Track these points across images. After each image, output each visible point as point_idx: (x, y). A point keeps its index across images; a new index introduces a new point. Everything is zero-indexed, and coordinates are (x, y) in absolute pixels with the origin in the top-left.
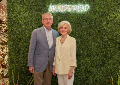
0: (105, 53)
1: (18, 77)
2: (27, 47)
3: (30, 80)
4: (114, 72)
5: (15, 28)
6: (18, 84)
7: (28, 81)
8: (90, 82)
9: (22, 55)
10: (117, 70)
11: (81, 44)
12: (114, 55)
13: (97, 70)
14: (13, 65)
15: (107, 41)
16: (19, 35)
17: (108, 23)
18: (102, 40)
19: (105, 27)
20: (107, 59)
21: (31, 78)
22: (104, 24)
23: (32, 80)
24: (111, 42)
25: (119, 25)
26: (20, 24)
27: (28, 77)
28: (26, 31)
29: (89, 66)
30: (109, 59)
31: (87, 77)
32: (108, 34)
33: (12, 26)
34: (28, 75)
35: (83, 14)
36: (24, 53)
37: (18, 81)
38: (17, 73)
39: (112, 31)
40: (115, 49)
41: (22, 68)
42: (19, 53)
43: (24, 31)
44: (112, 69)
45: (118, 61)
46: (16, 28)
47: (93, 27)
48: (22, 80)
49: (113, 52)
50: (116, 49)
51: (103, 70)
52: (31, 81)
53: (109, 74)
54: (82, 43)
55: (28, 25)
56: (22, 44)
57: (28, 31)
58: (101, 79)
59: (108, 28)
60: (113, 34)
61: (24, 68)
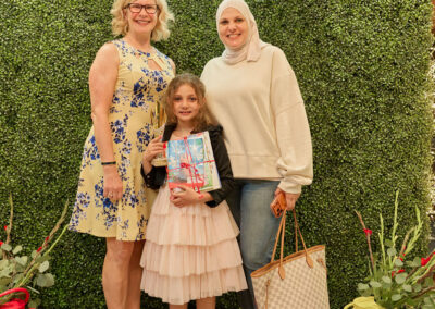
0: (336, 125)
1: (7, 216)
2: (42, 101)
3: (57, 228)
4: (368, 195)
7: (48, 232)
9: (24, 130)
12: (371, 132)
15: (346, 80)
16: (13, 52)
17: (350, 14)
18: (326, 77)
19: (338, 29)
20: (343, 148)
21: (61, 221)
22: (333, 16)
23: (62, 226)
24: (360, 86)
25: (388, 19)
26: (14, 11)
27: (48, 214)
28: (39, 37)
30: (351, 146)
32: (348, 54)
34: (48, 208)
36: (30, 124)
38: (5, 201)
39: (363, 42)
40: (374, 110)
41: (23, 183)
42: (11, 122)
43: (30, 37)
44: (361, 184)
45: (384, 154)
47: (295, 26)
48: (22, 227)
49: (367, 121)
50: (377, 110)
51: (328, 188)
52: (59, 231)
53: (352, 203)
55: (49, 14)
56: (23, 89)
57: (47, 39)
58: (321, 221)
59: (350, 33)
60: (367, 54)
61: (30, 181)
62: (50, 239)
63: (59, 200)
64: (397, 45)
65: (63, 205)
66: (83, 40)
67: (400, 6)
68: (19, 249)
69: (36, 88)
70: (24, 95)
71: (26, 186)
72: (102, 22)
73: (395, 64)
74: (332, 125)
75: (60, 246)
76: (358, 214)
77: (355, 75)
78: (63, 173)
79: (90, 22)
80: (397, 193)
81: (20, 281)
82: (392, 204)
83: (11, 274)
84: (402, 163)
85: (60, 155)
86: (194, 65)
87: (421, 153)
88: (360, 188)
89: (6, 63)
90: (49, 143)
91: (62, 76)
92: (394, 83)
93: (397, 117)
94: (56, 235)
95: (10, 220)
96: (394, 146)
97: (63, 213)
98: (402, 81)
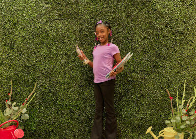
0: (157, 50)
1: (10, 89)
2: (25, 39)
4: (171, 81)
5: (5, 5)
7: (28, 97)
8: (132, 98)
9: (17, 51)
11: (117, 33)
12: (173, 53)
13: (144, 77)
15: (162, 29)
16: (13, 17)
18: (152, 28)
19: (158, 6)
20: (160, 60)
21: (33, 92)
23: (34, 94)
24: (168, 32)
27: (28, 89)
28: (24, 10)
29: (130, 71)
30: (164, 59)
31: (128, 90)
32: (163, 17)
34: (28, 86)
36: (20, 49)
37: (10, 95)
38: (9, 83)
39: (169, 12)
40: (174, 43)
41: (17, 75)
42: (12, 48)
43: (20, 10)
45: (179, 63)
47: (138, 5)
48: (16, 94)
49: (171, 48)
50: (176, 43)
51: (153, 78)
52: (32, 96)
53: (164, 85)
54: (119, 33)
56: (17, 33)
57: (28, 11)
58: (150, 93)
59: (163, 8)
60: (171, 17)
61: (20, 74)
62: (28, 99)
63: (33, 82)
64: (185, 13)
65: (34, 85)
66: (43, 12)
68: (15, 103)
69: (22, 33)
71: (18, 76)
72: (52, 3)
73: (184, 22)
74: (155, 50)
75: (33, 103)
76: (167, 90)
77: (166, 27)
78: (34, 71)
79: (47, 4)
80: (185, 81)
81: (15, 117)
82: (183, 86)
83: (11, 114)
84: (188, 67)
85: (33, 62)
86: (92, 23)
88: (168, 78)
90: (28, 57)
91: (34, 27)
92: (184, 30)
93: (185, 46)
94: (31, 98)
95: (11, 91)
96: (184, 59)
97: (35, 88)
98: (188, 29)
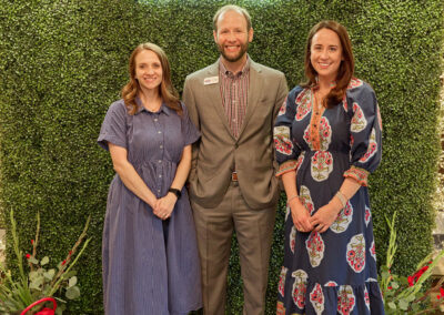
1: (34, 230)
3: (79, 242)
5: (20, 54)
6: (34, 253)
7: (73, 245)
9: (49, 152)
10: (385, 211)
14: (16, 189)
16: (37, 80)
17: (360, 41)
21: (82, 236)
23: (84, 240)
25: (399, 46)
26: (37, 42)
27: (72, 229)
28: (60, 66)
33: (9, 48)
34: (72, 224)
35: (268, 7)
36: (54, 147)
37: (35, 244)
38: (34, 217)
39: (373, 69)
41: (49, 200)
42: (37, 145)
43: (52, 65)
45: (391, 177)
46: (25, 56)
48: (49, 240)
52: (82, 244)
55: (69, 44)
56: (46, 114)
57: (68, 67)
59: (360, 60)
61: (55, 198)
62: (74, 252)
63: (82, 216)
64: (407, 72)
65: (85, 221)
66: (101, 68)
67: (411, 34)
68: (45, 260)
70: (48, 120)
71: (52, 204)
72: (119, 50)
73: (405, 91)
75: (84, 258)
78: (85, 192)
81: (49, 292)
84: (409, 187)
85: (82, 176)
87: (428, 177)
89: (31, 91)
90: (72, 164)
91: (82, 102)
92: (402, 109)
94: (79, 249)
95: (37, 235)
96: (401, 170)
97: (86, 228)
98: (411, 107)
